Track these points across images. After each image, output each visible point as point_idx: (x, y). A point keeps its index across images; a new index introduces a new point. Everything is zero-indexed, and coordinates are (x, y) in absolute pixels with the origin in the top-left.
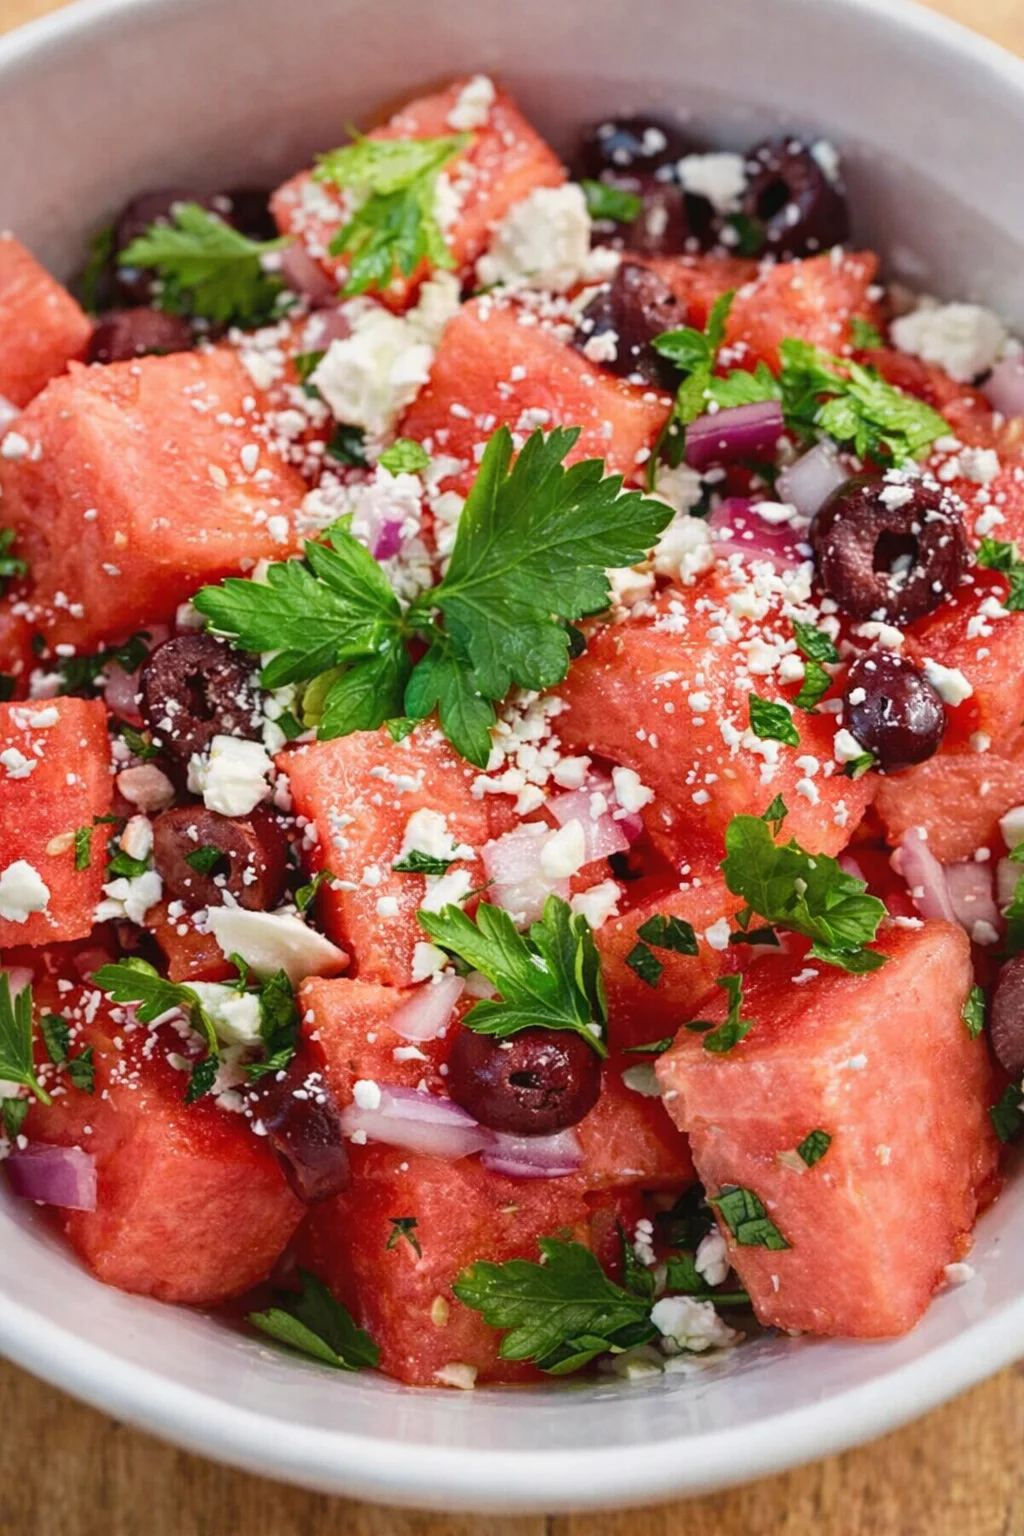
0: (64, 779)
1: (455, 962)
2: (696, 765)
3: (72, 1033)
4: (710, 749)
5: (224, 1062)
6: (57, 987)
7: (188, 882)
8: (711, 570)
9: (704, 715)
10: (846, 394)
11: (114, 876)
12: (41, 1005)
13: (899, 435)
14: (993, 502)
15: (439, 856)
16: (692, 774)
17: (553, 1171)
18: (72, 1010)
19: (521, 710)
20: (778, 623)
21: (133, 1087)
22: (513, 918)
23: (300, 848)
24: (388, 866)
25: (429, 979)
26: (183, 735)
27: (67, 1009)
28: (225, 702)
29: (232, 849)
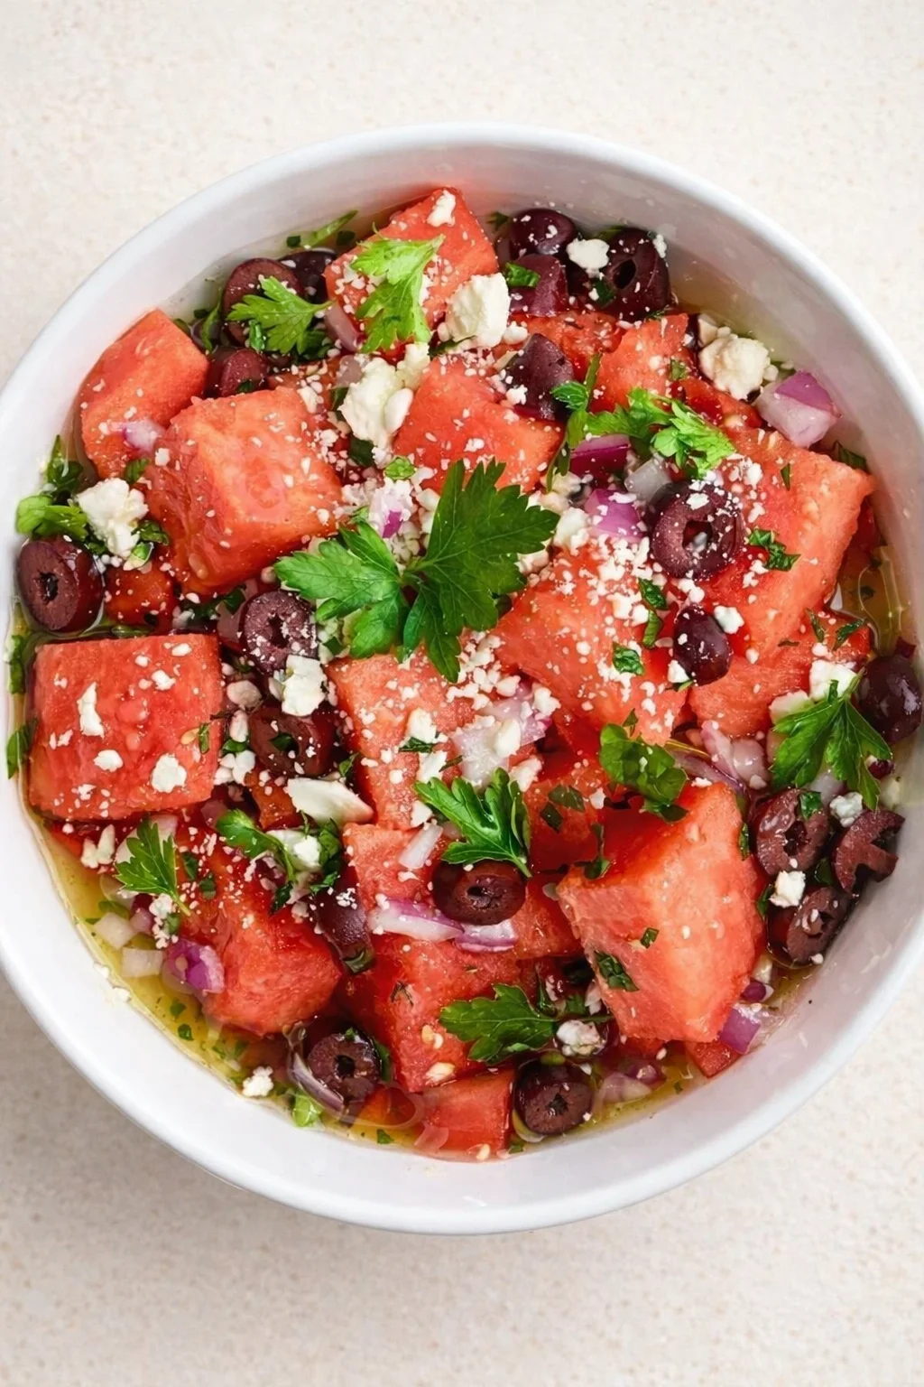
0: (192, 692)
1: (438, 816)
2: (583, 687)
3: (201, 863)
4: (591, 677)
5: (297, 882)
6: (188, 832)
7: (271, 757)
8: (587, 546)
9: (586, 656)
10: (670, 425)
11: (225, 753)
12: (180, 846)
13: (702, 455)
14: (758, 499)
15: (428, 741)
16: (581, 691)
17: (497, 949)
18: (199, 848)
19: (475, 643)
20: (629, 581)
21: (237, 901)
22: (474, 784)
23: (342, 732)
24: (396, 749)
25: (422, 826)
26: (267, 659)
27: (196, 847)
28: (294, 634)
29: (300, 735)
